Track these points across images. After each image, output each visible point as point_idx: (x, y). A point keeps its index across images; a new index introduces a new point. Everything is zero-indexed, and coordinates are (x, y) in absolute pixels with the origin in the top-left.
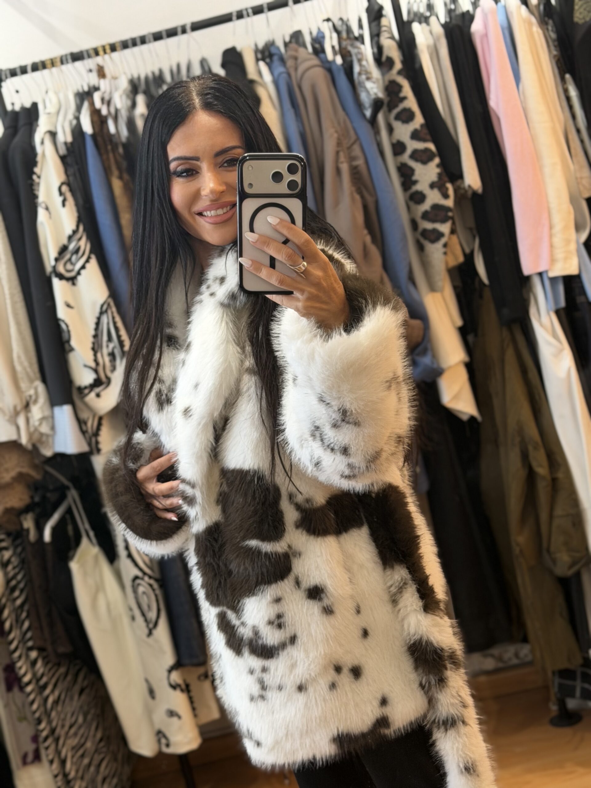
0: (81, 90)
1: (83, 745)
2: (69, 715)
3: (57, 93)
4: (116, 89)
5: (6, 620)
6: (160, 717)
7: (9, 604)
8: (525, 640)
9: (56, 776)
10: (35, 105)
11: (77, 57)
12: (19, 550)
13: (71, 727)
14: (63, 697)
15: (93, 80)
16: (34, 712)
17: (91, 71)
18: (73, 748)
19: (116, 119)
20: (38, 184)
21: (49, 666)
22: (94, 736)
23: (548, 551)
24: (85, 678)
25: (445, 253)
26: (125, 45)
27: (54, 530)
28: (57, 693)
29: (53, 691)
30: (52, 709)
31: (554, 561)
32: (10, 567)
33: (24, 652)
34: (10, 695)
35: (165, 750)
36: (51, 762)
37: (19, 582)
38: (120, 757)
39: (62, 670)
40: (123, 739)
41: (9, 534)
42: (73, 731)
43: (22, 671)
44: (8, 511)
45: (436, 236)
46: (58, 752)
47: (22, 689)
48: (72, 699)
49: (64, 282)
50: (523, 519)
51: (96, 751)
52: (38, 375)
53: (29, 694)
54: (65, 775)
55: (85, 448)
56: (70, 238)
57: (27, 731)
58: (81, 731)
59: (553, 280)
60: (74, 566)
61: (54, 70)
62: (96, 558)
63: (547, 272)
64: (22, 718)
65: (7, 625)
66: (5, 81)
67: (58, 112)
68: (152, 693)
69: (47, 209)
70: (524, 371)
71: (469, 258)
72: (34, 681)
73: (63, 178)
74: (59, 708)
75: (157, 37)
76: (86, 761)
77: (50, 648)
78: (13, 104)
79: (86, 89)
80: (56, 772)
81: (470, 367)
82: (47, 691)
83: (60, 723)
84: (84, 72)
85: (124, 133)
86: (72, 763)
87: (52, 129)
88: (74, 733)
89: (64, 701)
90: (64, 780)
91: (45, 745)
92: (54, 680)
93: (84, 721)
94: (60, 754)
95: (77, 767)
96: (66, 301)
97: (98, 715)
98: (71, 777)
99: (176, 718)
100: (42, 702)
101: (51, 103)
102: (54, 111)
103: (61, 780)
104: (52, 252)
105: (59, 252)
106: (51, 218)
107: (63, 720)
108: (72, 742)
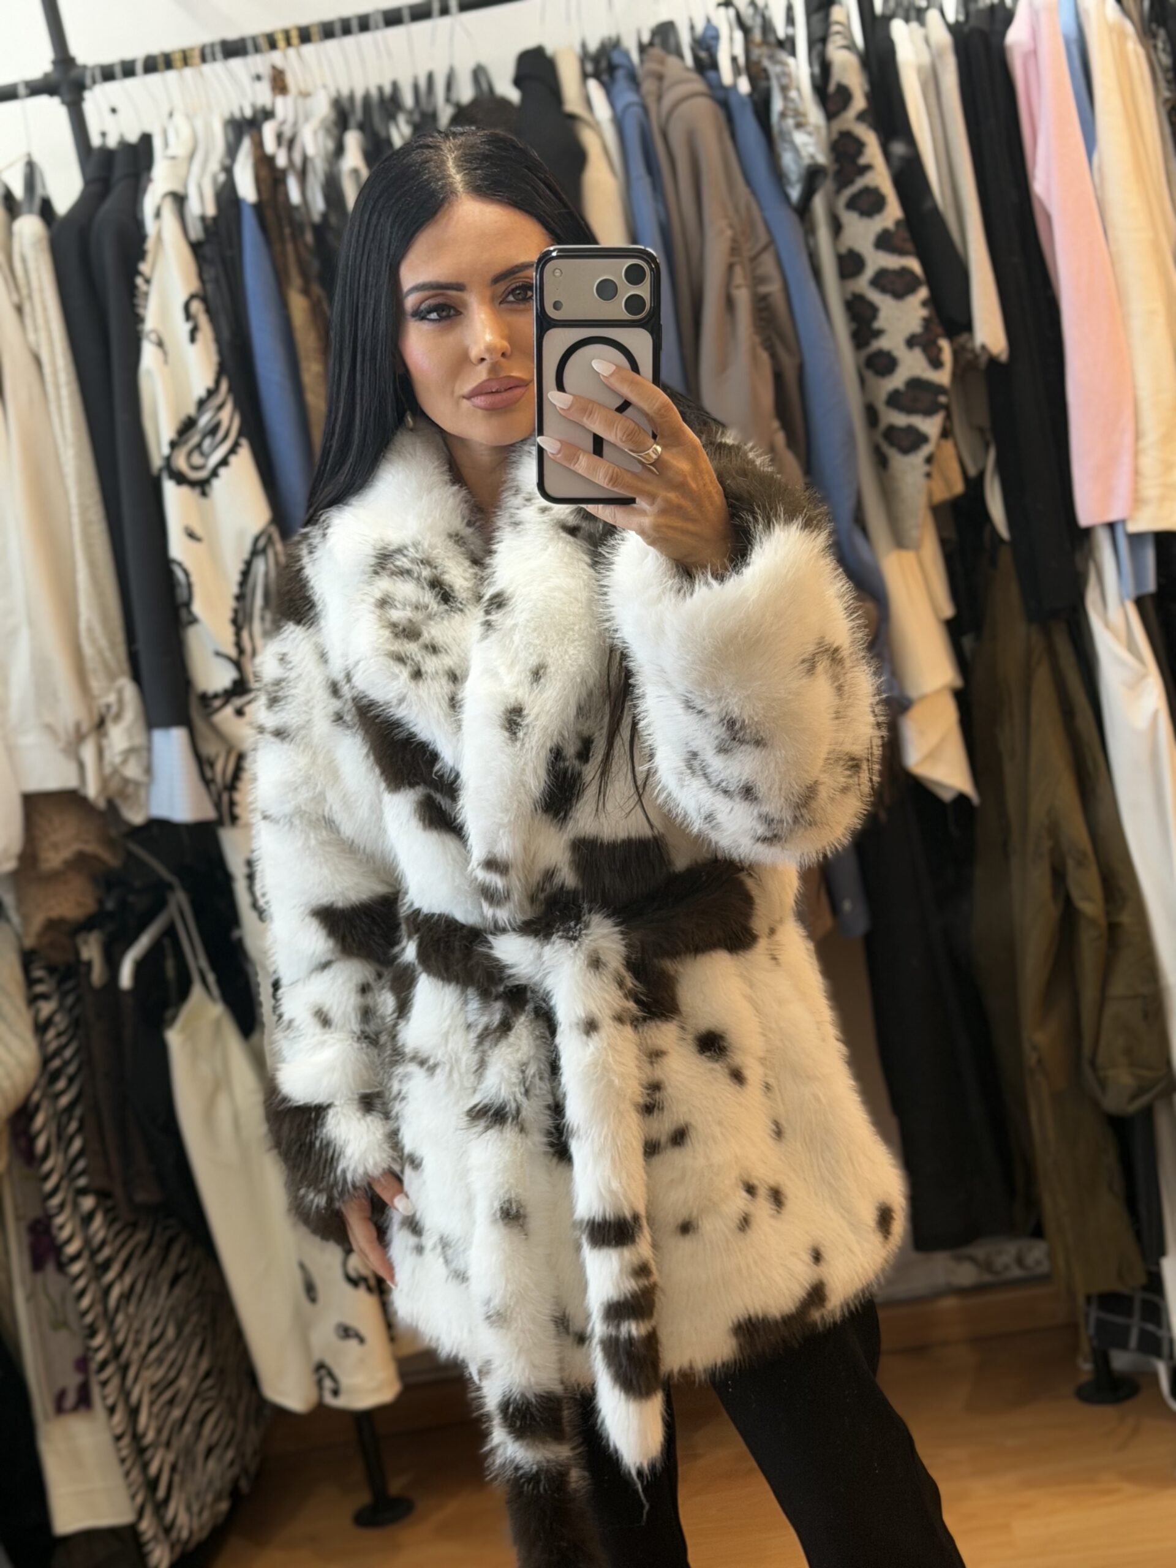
0: (237, 115)
1: (172, 1382)
2: (149, 1324)
3: (189, 117)
4: (307, 119)
5: (39, 1133)
6: (323, 1339)
7: (45, 1104)
8: (1038, 1232)
9: (118, 1438)
10: (146, 139)
11: (233, 49)
12: (70, 1000)
13: (151, 1346)
14: (139, 1287)
15: (263, 95)
16: (84, 1314)
17: (258, 78)
18: (153, 1387)
19: (303, 176)
20: (146, 294)
21: (117, 1226)
22: (195, 1366)
23: (1093, 1064)
24: (182, 1255)
25: (928, 475)
26: (328, 31)
27: (140, 967)
28: (128, 1279)
29: (120, 1275)
30: (117, 1310)
31: (1103, 1084)
32: (51, 1034)
33: (70, 1196)
34: (39, 1277)
35: (330, 1400)
36: (112, 1410)
37: (66, 1063)
38: (241, 1409)
39: (141, 1236)
40: (250, 1377)
41: (51, 969)
42: (154, 1354)
43: (65, 1234)
44: (52, 925)
45: (913, 440)
46: (126, 1394)
47: (61, 1267)
48: (156, 1292)
49: (185, 490)
50: (1048, 999)
51: (196, 1395)
52: (125, 666)
53: (76, 1278)
54: (136, 1437)
55: (208, 813)
56: (201, 404)
57: (68, 1347)
58: (172, 1355)
59: (1136, 539)
60: (174, 1037)
61: (188, 72)
62: (217, 1024)
63: (1123, 522)
64: (60, 1324)
65: (41, 1143)
66: (90, 88)
67: (191, 156)
68: (311, 1290)
69: (160, 344)
70: (1068, 713)
71: (975, 486)
72: (86, 1254)
73: (194, 285)
74: (131, 1309)
75: (392, 18)
76: (177, 1413)
77: (119, 1192)
78: (104, 135)
79: (248, 113)
80: (119, 1431)
81: (963, 698)
82: (110, 1275)
83: (131, 1338)
84: (245, 80)
85: (318, 204)
86: (150, 1414)
87: (177, 188)
88: (157, 1358)
89: (141, 1296)
90: (133, 1446)
91: (102, 1377)
92: (123, 1255)
93: (178, 1336)
94: (128, 1395)
95: (160, 1423)
96: (186, 527)
97: (204, 1327)
98: (146, 1441)
99: (354, 1342)
100: (99, 1294)
101: (177, 138)
102: (183, 153)
103: (129, 1445)
104: (165, 430)
105: (178, 430)
106: (166, 363)
107: (137, 1332)
108: (154, 1375)
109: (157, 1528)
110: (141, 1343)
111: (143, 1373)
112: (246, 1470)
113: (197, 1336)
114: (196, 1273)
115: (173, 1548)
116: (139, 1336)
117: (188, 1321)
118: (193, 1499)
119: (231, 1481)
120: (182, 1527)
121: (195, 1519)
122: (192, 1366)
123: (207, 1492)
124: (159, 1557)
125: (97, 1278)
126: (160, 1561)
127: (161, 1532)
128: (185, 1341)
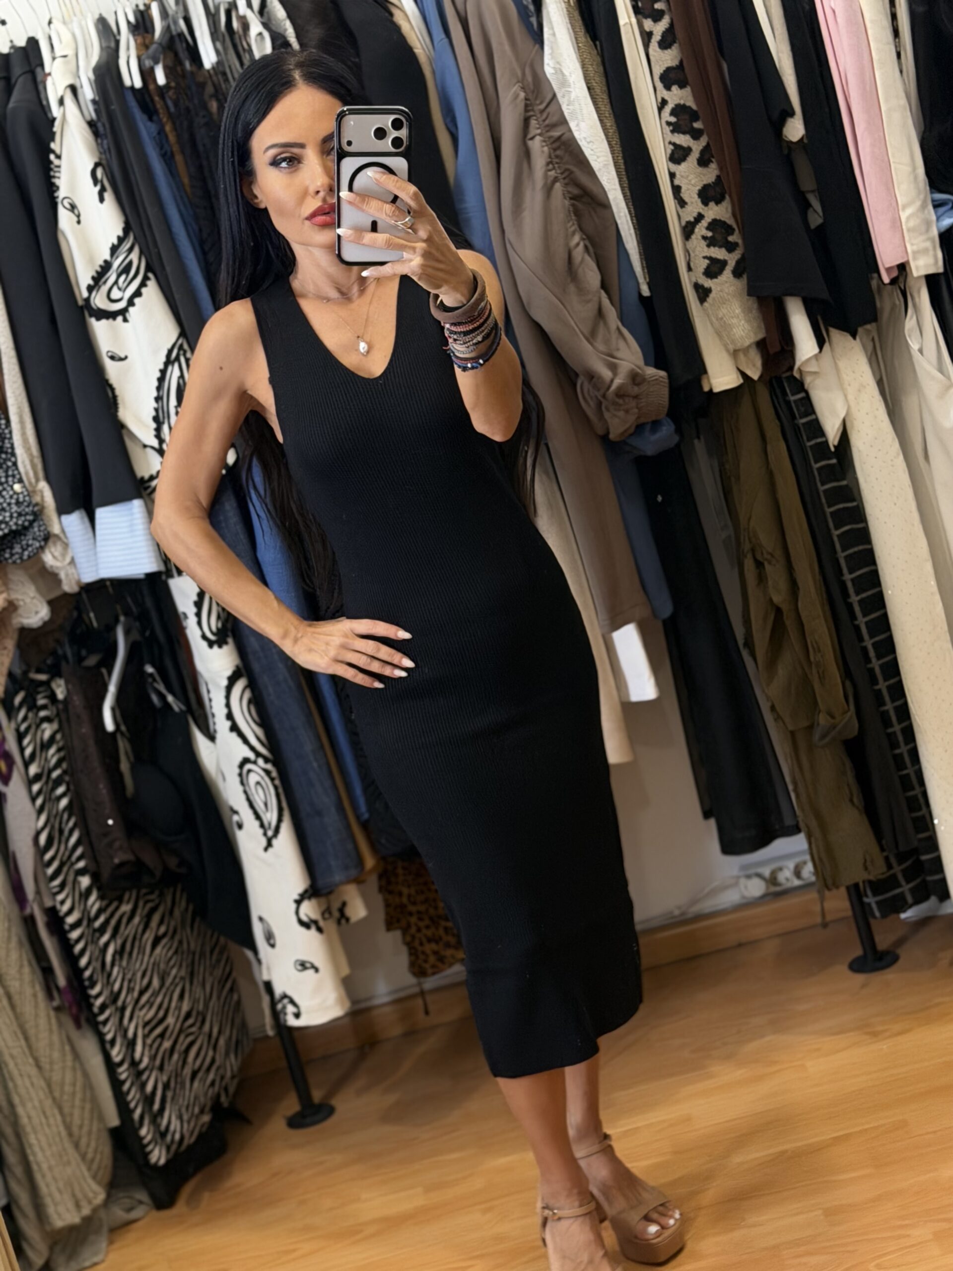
1: (161, 1020)
2: (139, 975)
3: (67, 23)
10: (33, 42)
13: (142, 993)
14: (128, 947)
18: (146, 1024)
20: (58, 167)
21: (108, 899)
22: (179, 1008)
24: (161, 922)
28: (119, 941)
35: (294, 1022)
43: (66, 907)
46: (122, 1029)
54: (133, 1063)
56: (114, 250)
73: (96, 156)
82: (105, 938)
83: (126, 986)
86: (144, 1046)
87: (71, 81)
88: (148, 1002)
89: (131, 954)
90: (131, 1070)
91: (102, 1018)
92: (113, 922)
93: (162, 985)
94: (126, 1031)
95: (153, 1052)
96: (108, 352)
97: (182, 978)
98: (143, 1066)
99: (311, 972)
100: (97, 953)
101: (61, 41)
102: (70, 52)
103: (128, 1069)
104: (83, 277)
105: (95, 274)
106: (79, 222)
107: (130, 981)
108: (145, 1015)
109: (154, 1133)
110: (133, 989)
111: (137, 1013)
112: (226, 1089)
113: (177, 985)
114: (172, 937)
115: (168, 1148)
116: (132, 985)
117: (169, 974)
118: (184, 1110)
119: (211, 1098)
120: (174, 1132)
121: (185, 1126)
122: (176, 1008)
123: (194, 1105)
124: (158, 1156)
125: (95, 941)
126: (159, 1159)
127: (158, 1136)
128: (168, 989)
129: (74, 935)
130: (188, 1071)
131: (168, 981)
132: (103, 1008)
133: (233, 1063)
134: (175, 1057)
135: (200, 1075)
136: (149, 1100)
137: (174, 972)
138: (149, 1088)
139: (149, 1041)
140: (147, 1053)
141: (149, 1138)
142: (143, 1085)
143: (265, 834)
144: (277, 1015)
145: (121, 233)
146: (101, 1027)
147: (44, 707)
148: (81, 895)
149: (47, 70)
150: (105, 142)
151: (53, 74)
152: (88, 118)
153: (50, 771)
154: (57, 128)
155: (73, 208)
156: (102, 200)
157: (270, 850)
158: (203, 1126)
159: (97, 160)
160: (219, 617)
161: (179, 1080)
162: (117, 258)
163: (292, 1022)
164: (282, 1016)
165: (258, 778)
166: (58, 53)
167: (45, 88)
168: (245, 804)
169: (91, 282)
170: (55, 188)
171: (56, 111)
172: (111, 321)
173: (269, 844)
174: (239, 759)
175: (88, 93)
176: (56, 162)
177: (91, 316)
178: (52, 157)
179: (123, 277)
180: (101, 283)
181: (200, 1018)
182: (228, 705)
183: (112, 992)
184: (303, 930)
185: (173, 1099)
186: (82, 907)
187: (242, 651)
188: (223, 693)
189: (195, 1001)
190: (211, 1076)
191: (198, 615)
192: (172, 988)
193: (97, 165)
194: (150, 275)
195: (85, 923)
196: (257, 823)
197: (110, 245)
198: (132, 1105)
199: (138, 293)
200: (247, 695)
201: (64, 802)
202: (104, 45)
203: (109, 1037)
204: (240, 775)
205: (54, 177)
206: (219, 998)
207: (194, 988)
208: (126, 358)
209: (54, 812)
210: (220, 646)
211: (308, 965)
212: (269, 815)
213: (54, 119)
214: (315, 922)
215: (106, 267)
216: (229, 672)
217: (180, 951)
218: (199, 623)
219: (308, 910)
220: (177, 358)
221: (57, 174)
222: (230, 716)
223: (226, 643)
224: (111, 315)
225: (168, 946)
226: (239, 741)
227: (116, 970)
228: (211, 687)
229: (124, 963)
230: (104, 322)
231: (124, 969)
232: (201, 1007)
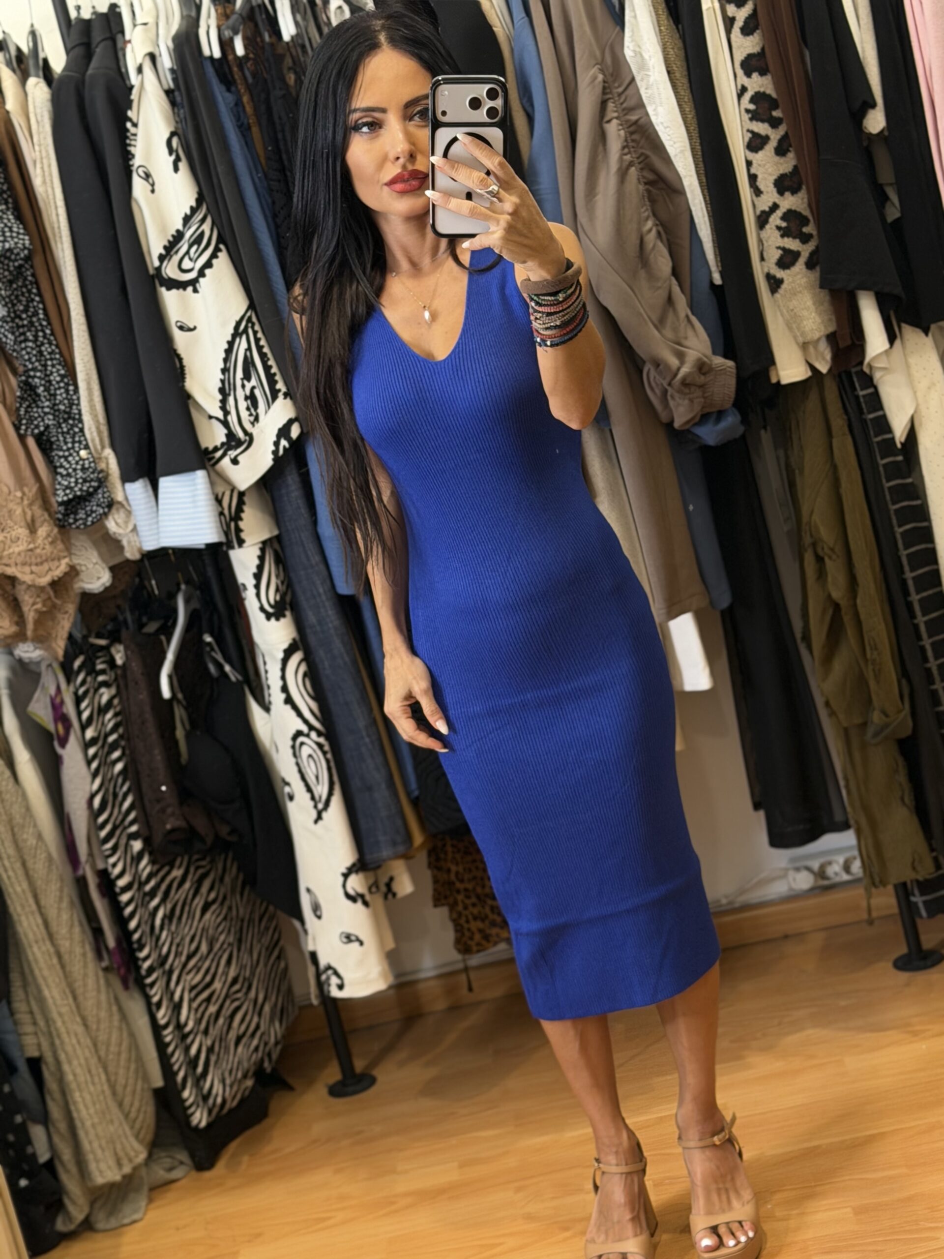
1: (208, 986)
2: (187, 941)
13: (189, 957)
14: (178, 911)
18: (193, 988)
20: (135, 135)
21: (159, 864)
22: (225, 974)
28: (168, 906)
29: (162, 903)
36: (158, 1005)
39: (177, 872)
42: (192, 963)
43: (117, 871)
46: (170, 992)
48: (191, 916)
49: (179, 292)
51: (227, 996)
54: (180, 1026)
56: (187, 219)
58: (206, 965)
73: (172, 125)
78: (80, 10)
80: (164, 1021)
82: (156, 901)
83: (173, 950)
86: (191, 1009)
87: (151, 49)
88: (194, 966)
89: (180, 918)
90: (176, 1033)
91: (149, 981)
92: (164, 887)
93: (210, 951)
94: (172, 994)
95: (199, 1015)
96: (177, 322)
97: (229, 944)
98: (188, 1029)
99: (356, 944)
100: (146, 916)
101: (142, 9)
102: (151, 20)
103: (173, 1032)
104: (155, 246)
105: (167, 244)
106: (153, 191)
107: (178, 945)
108: (192, 979)
109: (197, 1096)
110: (181, 953)
111: (184, 977)
112: (269, 1055)
113: (225, 951)
114: (222, 904)
115: (210, 1112)
116: (180, 949)
117: (217, 940)
118: (227, 1074)
119: (255, 1063)
120: (217, 1095)
121: (228, 1089)
122: (223, 973)
123: (237, 1069)
124: (200, 1118)
125: (145, 905)
126: (200, 1121)
127: (200, 1099)
128: (216, 954)
129: (125, 898)
130: (232, 1035)
131: (217, 947)
132: (151, 970)
133: (277, 1030)
134: (221, 1021)
135: (244, 1040)
136: (193, 1063)
137: (222, 938)
138: (193, 1051)
139: (195, 1005)
140: (192, 1016)
141: (191, 1100)
142: (187, 1049)
143: (315, 807)
144: (321, 986)
145: (194, 204)
146: (148, 989)
147: (103, 672)
148: (132, 858)
149: (127, 37)
150: (182, 111)
151: (133, 41)
152: (166, 87)
153: (107, 736)
154: (134, 96)
155: (147, 176)
156: (176, 169)
157: (320, 823)
158: (245, 1090)
159: (173, 129)
160: (277, 590)
161: (223, 1044)
162: (189, 228)
163: (335, 993)
164: (325, 987)
165: (310, 751)
166: (139, 20)
167: (124, 55)
168: (297, 776)
169: (163, 252)
170: (130, 156)
171: (134, 79)
172: (181, 291)
173: (319, 817)
174: (292, 732)
175: (166, 62)
176: (133, 130)
177: (161, 285)
178: (129, 125)
179: (195, 248)
180: (172, 253)
181: (246, 985)
182: (283, 678)
183: (160, 955)
184: (349, 903)
185: (216, 1062)
186: (133, 871)
187: (300, 625)
188: (279, 666)
189: (242, 967)
190: (255, 1042)
191: (257, 586)
192: (220, 953)
193: (173, 134)
194: (222, 246)
195: (136, 886)
196: (308, 796)
197: (183, 215)
198: (176, 1067)
199: (208, 264)
200: (303, 668)
201: (119, 767)
202: (185, 13)
203: (155, 999)
204: (293, 747)
205: (130, 145)
206: (266, 965)
207: (241, 954)
208: (195, 328)
209: (109, 776)
210: (277, 619)
211: (353, 938)
212: (319, 788)
213: (132, 87)
214: (362, 896)
215: (179, 236)
216: (285, 645)
217: (229, 917)
218: (258, 595)
219: (356, 883)
220: (245, 331)
221: (133, 143)
222: (285, 689)
223: (284, 616)
224: (181, 285)
225: (217, 912)
226: (293, 714)
227: (164, 934)
228: (267, 659)
229: (173, 928)
230: (174, 291)
231: (173, 934)
232: (248, 973)
